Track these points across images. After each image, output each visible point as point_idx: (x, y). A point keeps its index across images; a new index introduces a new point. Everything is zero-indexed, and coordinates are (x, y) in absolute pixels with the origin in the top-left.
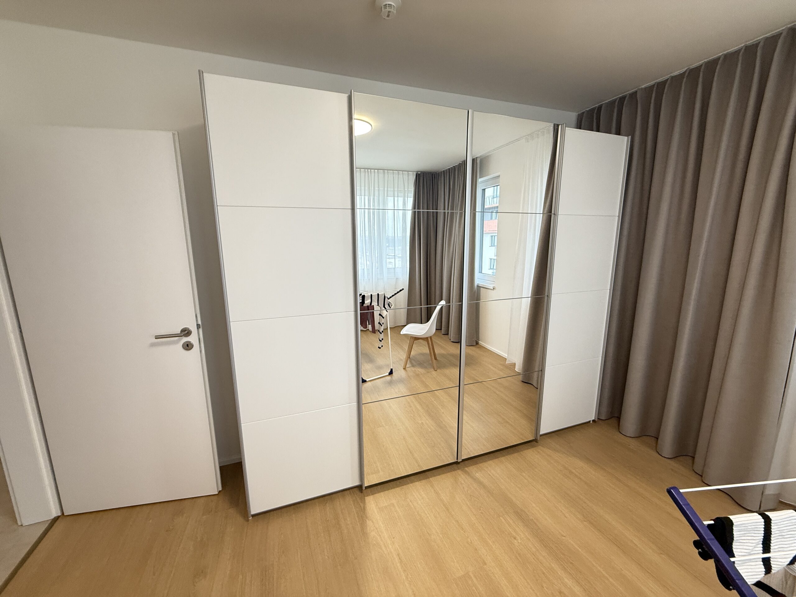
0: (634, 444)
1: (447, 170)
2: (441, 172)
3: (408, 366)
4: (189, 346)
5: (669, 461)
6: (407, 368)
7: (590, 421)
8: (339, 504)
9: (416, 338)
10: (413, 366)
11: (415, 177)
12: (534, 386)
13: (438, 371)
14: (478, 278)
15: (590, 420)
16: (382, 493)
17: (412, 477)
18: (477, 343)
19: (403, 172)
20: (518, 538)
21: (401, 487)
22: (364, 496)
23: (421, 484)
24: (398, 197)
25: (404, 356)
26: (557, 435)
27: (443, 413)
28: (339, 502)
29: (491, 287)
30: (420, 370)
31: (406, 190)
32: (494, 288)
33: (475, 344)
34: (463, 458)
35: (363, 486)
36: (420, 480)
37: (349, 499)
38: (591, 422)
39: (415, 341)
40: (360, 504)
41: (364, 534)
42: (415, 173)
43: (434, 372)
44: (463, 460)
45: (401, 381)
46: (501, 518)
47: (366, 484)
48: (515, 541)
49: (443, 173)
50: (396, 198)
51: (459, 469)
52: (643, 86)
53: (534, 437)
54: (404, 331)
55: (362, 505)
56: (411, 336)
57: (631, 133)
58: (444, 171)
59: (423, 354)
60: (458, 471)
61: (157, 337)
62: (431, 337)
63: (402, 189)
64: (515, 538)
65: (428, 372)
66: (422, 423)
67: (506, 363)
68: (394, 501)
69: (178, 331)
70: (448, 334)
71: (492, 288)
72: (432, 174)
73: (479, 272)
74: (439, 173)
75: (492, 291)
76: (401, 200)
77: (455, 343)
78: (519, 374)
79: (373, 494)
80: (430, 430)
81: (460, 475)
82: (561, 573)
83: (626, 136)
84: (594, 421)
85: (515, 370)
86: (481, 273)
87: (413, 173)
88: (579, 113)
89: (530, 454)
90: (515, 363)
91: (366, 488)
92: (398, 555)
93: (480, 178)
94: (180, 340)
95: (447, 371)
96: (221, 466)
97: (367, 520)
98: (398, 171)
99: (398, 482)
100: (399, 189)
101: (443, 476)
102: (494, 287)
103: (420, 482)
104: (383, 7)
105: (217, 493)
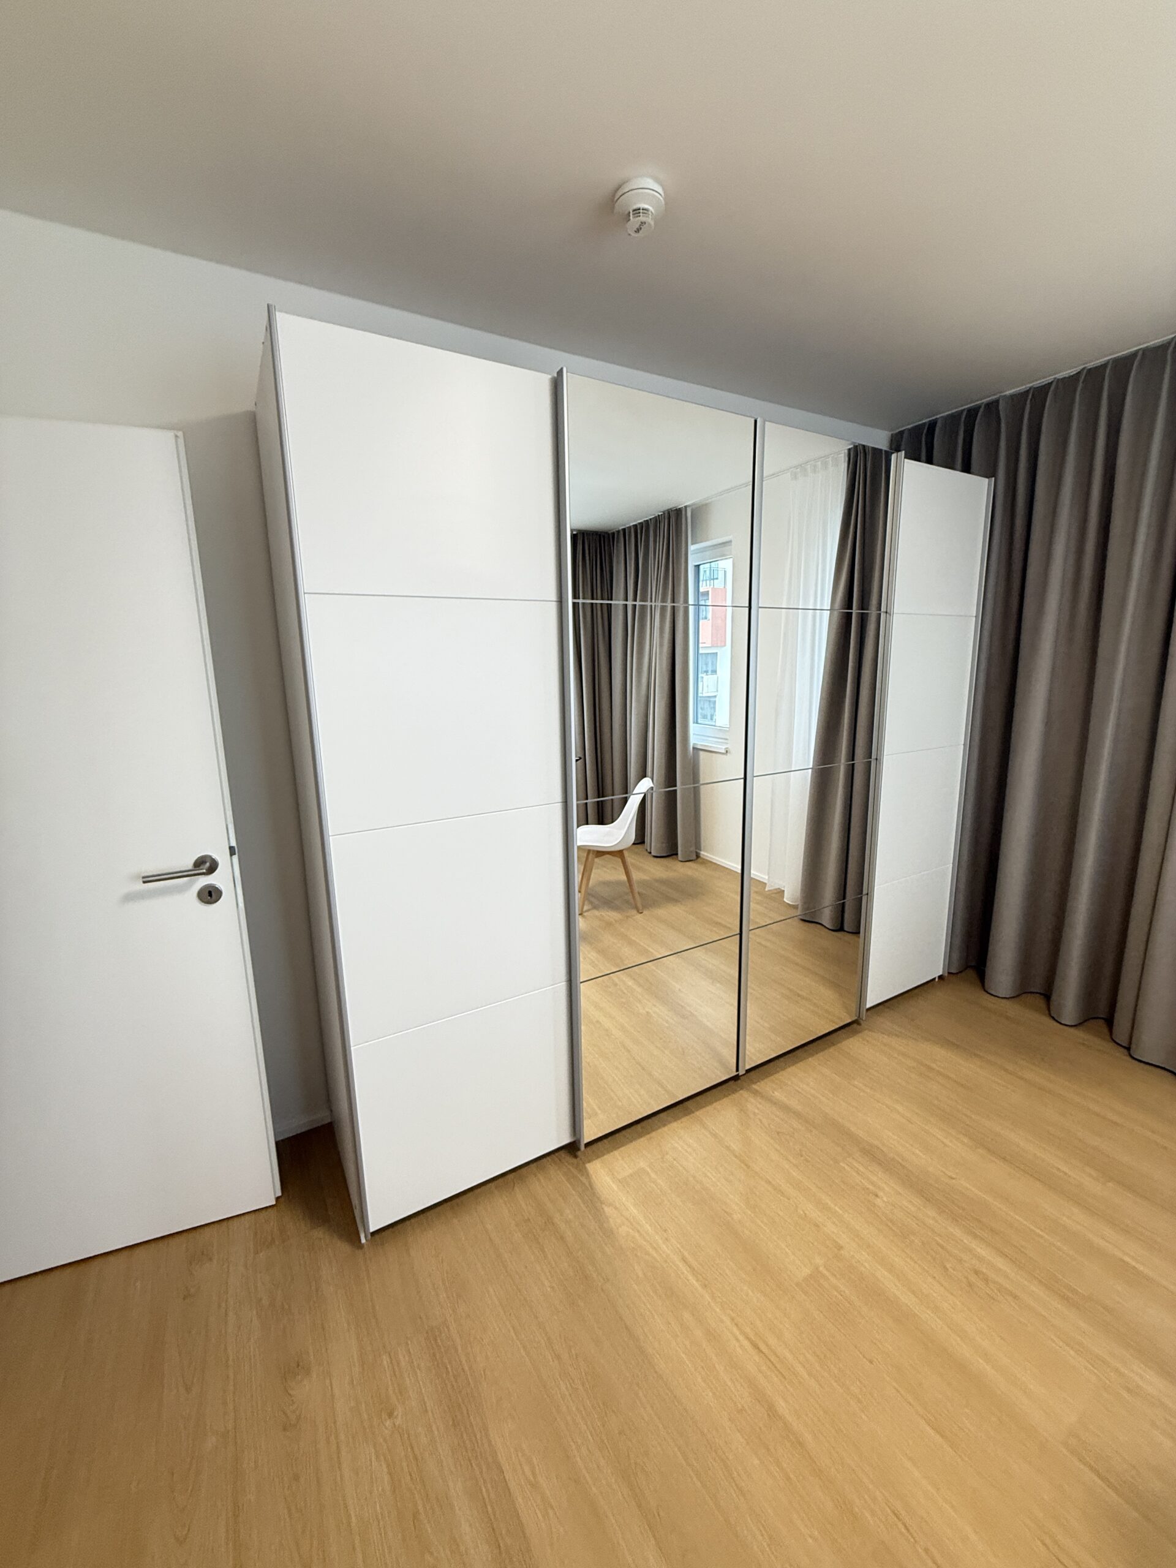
0: (1013, 1009)
1: (630, 528)
2: (618, 532)
3: (585, 908)
4: (213, 894)
5: (1072, 1030)
6: (587, 912)
7: (934, 979)
8: (540, 1185)
9: (600, 853)
10: (595, 907)
12: (825, 927)
13: (645, 912)
14: (694, 734)
15: (934, 977)
16: (616, 1153)
17: (662, 1117)
18: (698, 856)
20: (881, 1194)
21: (648, 1136)
22: (584, 1163)
23: (682, 1125)
26: (888, 1008)
28: (539, 1180)
29: (722, 748)
30: (612, 915)
32: (727, 751)
33: (694, 857)
34: (748, 1067)
35: (582, 1140)
36: (676, 1120)
37: (556, 1174)
38: (937, 980)
39: (596, 859)
40: (581, 1178)
41: (609, 1234)
43: (639, 917)
44: (748, 1071)
46: (841, 1164)
47: (588, 1137)
48: (878, 1199)
49: (622, 533)
51: (742, 1089)
52: (1008, 393)
53: (856, 1016)
55: (583, 1179)
56: (591, 848)
58: (624, 530)
59: (613, 883)
60: (741, 1092)
61: (147, 880)
62: (627, 850)
64: (877, 1196)
65: (628, 917)
66: (647, 1012)
67: (766, 890)
68: (642, 1164)
69: (188, 864)
70: (645, 843)
71: (724, 751)
72: (600, 535)
73: (694, 723)
74: (613, 534)
75: (725, 756)
77: (662, 859)
78: (795, 907)
79: (598, 1157)
81: (746, 1098)
82: (967, 1240)
83: (987, 477)
84: (940, 977)
85: (784, 901)
86: (697, 723)
88: (895, 432)
89: (853, 1045)
91: (588, 1145)
92: (684, 1260)
93: (692, 544)
94: (191, 884)
95: (661, 912)
97: (604, 1206)
99: (638, 1128)
101: (717, 1105)
102: (727, 748)
103: (679, 1122)
104: (631, 211)
105: (274, 1203)
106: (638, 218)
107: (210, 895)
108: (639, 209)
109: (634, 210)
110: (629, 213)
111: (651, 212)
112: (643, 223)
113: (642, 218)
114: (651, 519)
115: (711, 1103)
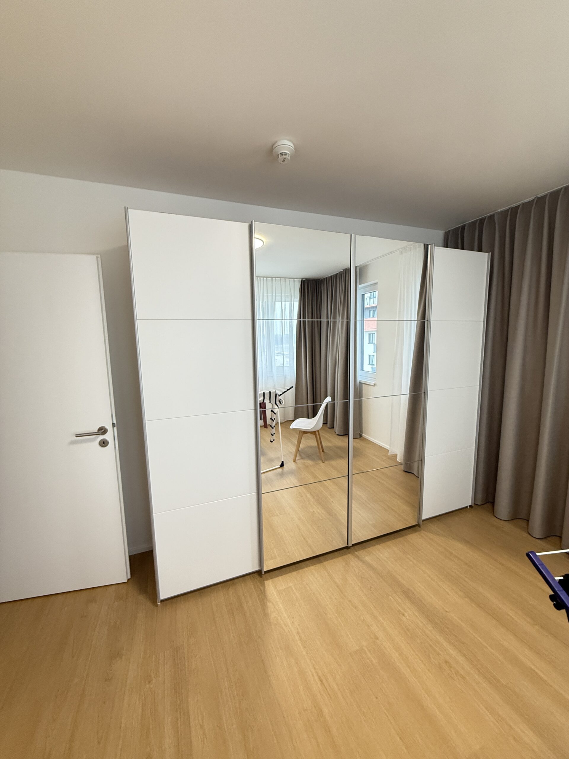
0: (508, 527)
1: (329, 277)
2: (324, 279)
3: (297, 458)
4: (105, 443)
5: (538, 541)
6: (297, 460)
7: (467, 507)
8: (241, 588)
9: (305, 432)
10: (302, 458)
11: (300, 283)
12: (415, 475)
13: (326, 462)
14: (360, 375)
15: (467, 505)
16: (280, 578)
17: (307, 562)
18: (361, 436)
19: (290, 279)
20: (406, 614)
21: (297, 571)
22: (264, 581)
23: (315, 568)
24: (285, 302)
25: (293, 449)
26: (438, 520)
27: (332, 502)
28: (241, 586)
29: (372, 383)
30: (309, 462)
31: (292, 295)
32: (375, 385)
33: (359, 436)
34: (353, 543)
35: (263, 570)
36: (315, 565)
37: (250, 584)
39: (304, 435)
40: (260, 587)
41: (266, 615)
42: (300, 280)
43: (322, 464)
44: (353, 545)
45: (292, 472)
46: (390, 597)
47: (265, 569)
48: (404, 617)
49: (325, 280)
50: (283, 303)
51: (349, 553)
52: (499, 210)
53: (417, 522)
54: (294, 426)
55: (262, 588)
56: (300, 430)
57: (491, 250)
58: (326, 278)
59: (311, 447)
60: (349, 555)
61: (77, 436)
62: (318, 431)
63: (289, 295)
64: (404, 615)
65: (316, 464)
66: (314, 511)
67: (389, 454)
68: (291, 585)
69: (96, 430)
70: (333, 428)
71: (373, 385)
72: (316, 281)
73: (361, 370)
74: (322, 280)
75: (374, 387)
76: (288, 304)
77: (341, 436)
78: (401, 464)
79: (271, 578)
80: (321, 518)
81: (350, 558)
82: (445, 644)
83: (487, 253)
84: (470, 506)
85: (397, 461)
86: (363, 370)
87: (299, 280)
88: (446, 231)
89: (414, 538)
90: (397, 454)
91: (266, 572)
92: (298, 633)
93: (359, 285)
94: (98, 437)
95: (334, 463)
96: (130, 555)
97: (267, 602)
98: (285, 279)
99: (294, 567)
100: (286, 295)
101: (335, 560)
102: (375, 383)
104: (279, 154)
105: (126, 581)
106: (282, 157)
107: (104, 443)
108: (282, 153)
109: (280, 154)
110: (278, 155)
111: (288, 154)
112: (285, 158)
113: (284, 156)
114: (338, 273)
115: (332, 559)
